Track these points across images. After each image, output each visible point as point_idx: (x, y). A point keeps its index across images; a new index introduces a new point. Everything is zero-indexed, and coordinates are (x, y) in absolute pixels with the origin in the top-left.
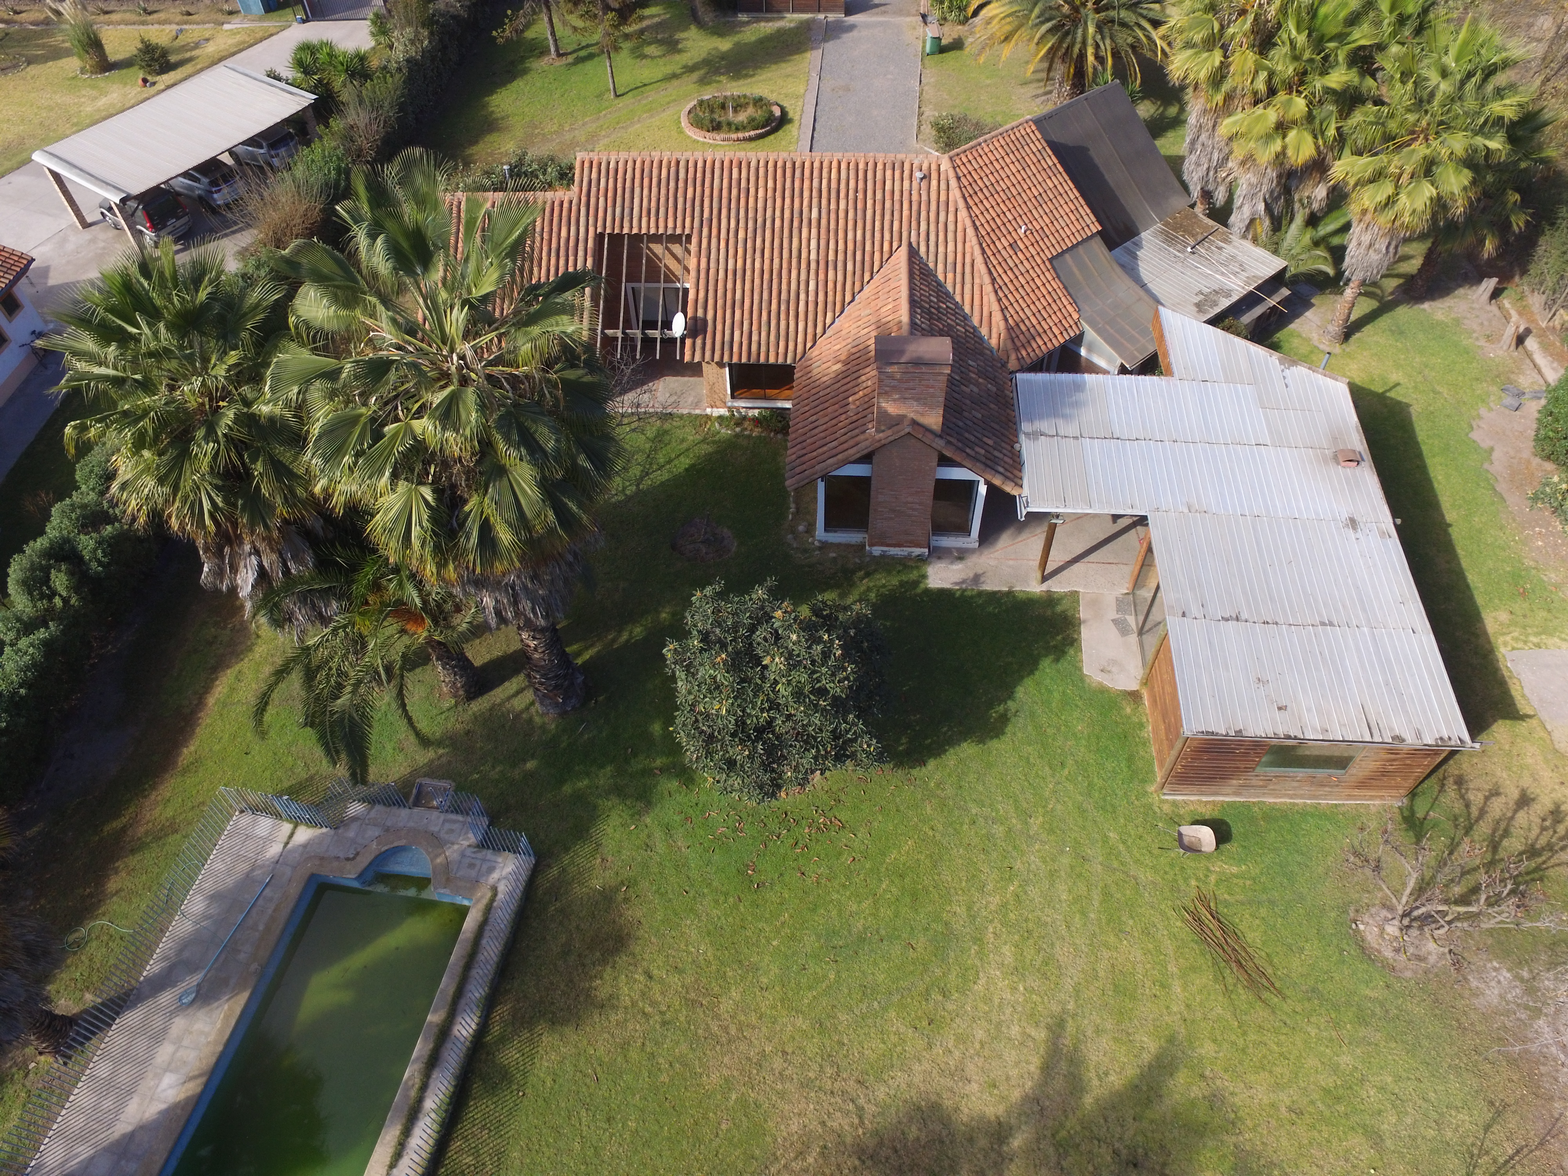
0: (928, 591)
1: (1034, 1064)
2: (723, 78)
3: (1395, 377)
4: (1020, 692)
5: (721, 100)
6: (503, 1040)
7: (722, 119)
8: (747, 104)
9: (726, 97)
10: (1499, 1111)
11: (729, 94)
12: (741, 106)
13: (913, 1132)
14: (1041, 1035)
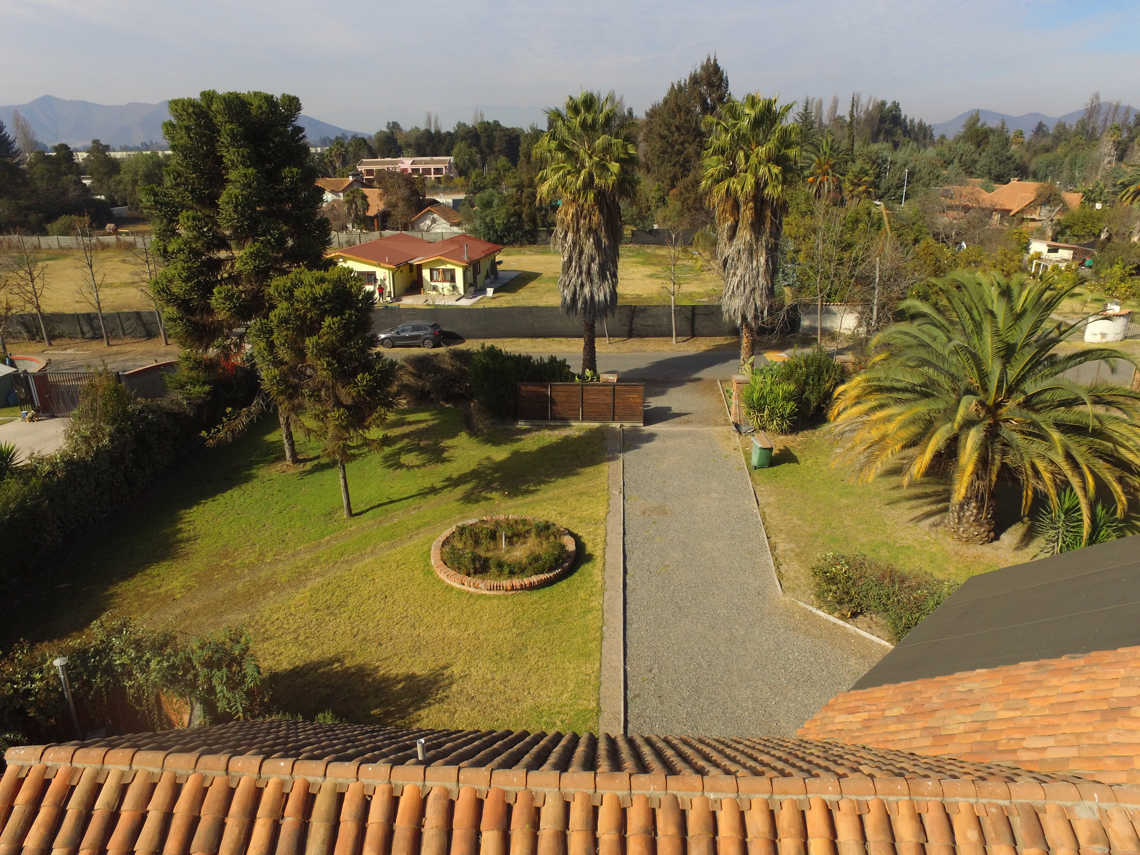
2: (494, 495)
5: (490, 526)
7: (490, 554)
8: (528, 532)
9: (497, 523)
11: (502, 517)
12: (518, 535)
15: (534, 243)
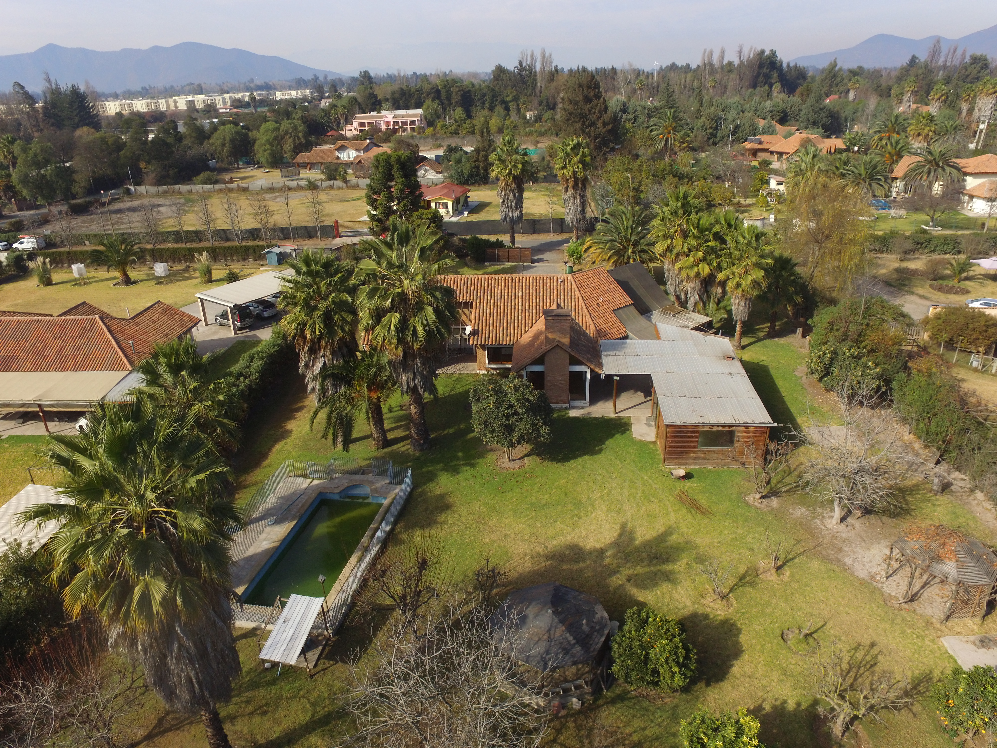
0: (569, 418)
1: (616, 534)
3: (762, 358)
4: (607, 443)
6: (400, 533)
10: (799, 541)
13: (567, 552)
14: (618, 527)
15: (487, 183)
